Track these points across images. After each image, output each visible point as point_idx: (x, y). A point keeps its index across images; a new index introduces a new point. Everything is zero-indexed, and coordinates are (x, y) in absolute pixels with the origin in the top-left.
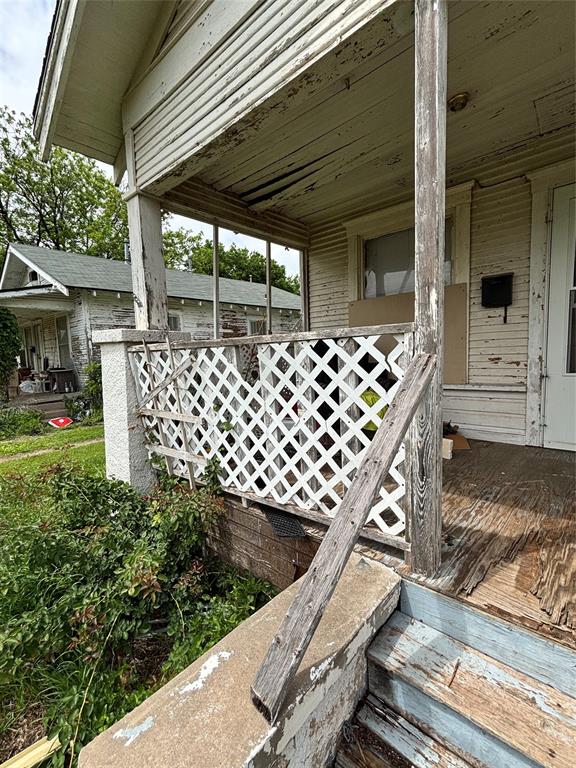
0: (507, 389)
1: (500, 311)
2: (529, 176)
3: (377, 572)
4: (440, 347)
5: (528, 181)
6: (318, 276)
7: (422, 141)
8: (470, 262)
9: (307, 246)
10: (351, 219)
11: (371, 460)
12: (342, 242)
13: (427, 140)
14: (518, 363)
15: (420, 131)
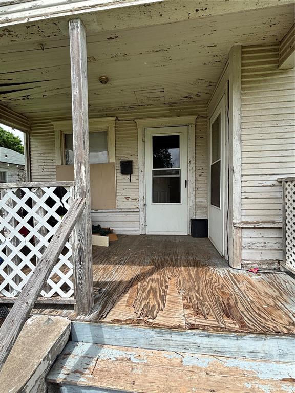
0: (132, 210)
1: (128, 176)
2: (136, 121)
3: (57, 323)
4: (88, 194)
5: (136, 123)
6: (36, 149)
7: (75, 91)
8: (116, 153)
9: (29, 130)
10: (57, 121)
11: (44, 260)
12: (51, 132)
13: (78, 91)
14: (136, 199)
15: (74, 86)
